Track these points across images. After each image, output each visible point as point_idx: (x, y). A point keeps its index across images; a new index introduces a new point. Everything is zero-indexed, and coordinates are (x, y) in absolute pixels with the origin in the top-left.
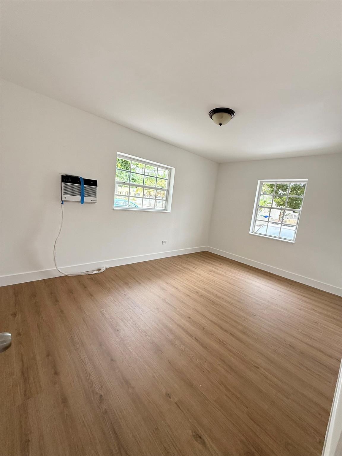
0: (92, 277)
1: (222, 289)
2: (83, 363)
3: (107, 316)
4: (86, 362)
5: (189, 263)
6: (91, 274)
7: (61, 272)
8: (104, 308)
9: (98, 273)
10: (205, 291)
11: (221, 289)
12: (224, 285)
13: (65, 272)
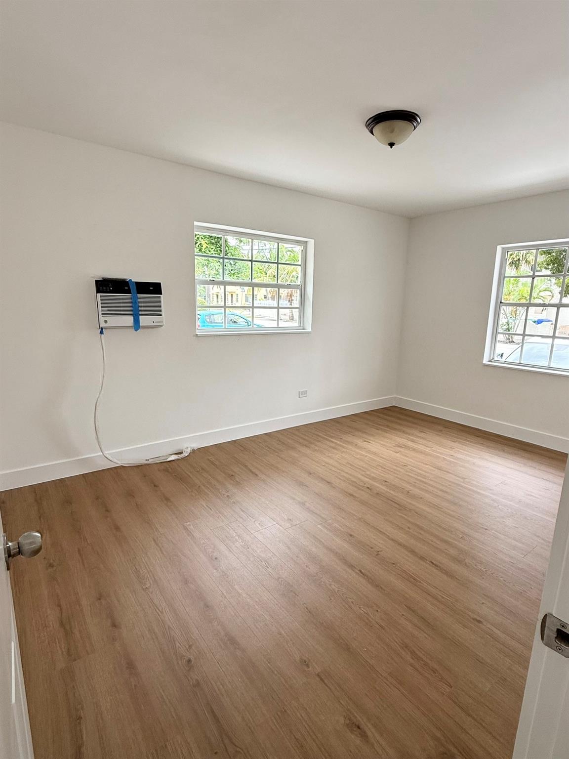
0: (168, 466)
1: (421, 481)
2: (157, 610)
3: (197, 534)
4: (162, 609)
5: (356, 433)
6: (165, 461)
7: (111, 459)
8: (189, 521)
9: (178, 460)
10: (385, 485)
11: (419, 480)
12: (428, 473)
13: (119, 460)
